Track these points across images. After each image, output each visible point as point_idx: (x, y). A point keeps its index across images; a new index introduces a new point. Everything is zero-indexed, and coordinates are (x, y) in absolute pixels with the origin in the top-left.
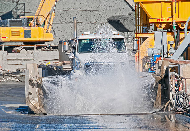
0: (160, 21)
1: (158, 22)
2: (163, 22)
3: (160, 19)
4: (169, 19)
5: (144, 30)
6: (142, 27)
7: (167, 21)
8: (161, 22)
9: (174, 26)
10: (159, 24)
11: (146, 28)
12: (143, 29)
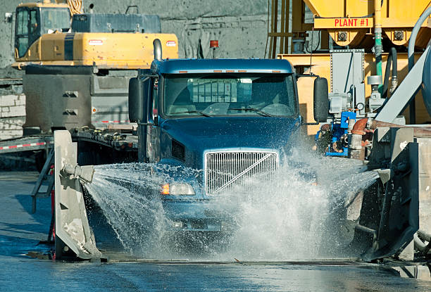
0: (342, 24)
1: (338, 26)
2: (351, 27)
3: (343, 20)
4: (365, 21)
5: (297, 47)
6: (290, 39)
7: (359, 26)
8: (345, 27)
9: (379, 37)
10: (340, 33)
11: (302, 41)
12: (293, 43)
